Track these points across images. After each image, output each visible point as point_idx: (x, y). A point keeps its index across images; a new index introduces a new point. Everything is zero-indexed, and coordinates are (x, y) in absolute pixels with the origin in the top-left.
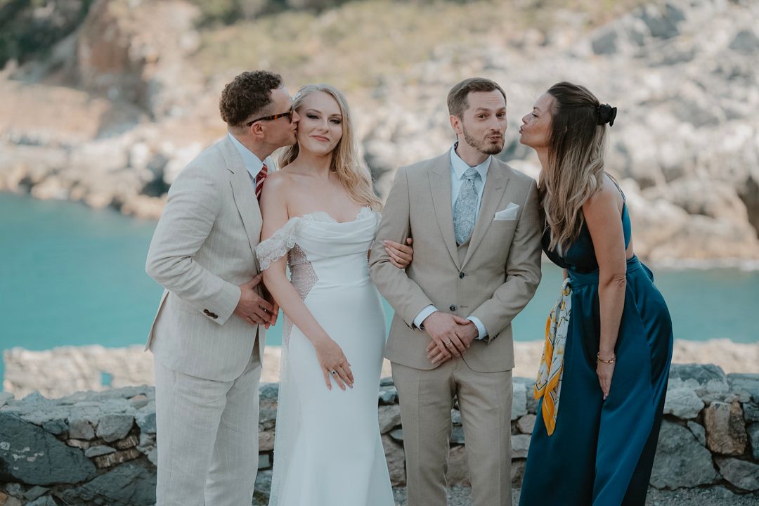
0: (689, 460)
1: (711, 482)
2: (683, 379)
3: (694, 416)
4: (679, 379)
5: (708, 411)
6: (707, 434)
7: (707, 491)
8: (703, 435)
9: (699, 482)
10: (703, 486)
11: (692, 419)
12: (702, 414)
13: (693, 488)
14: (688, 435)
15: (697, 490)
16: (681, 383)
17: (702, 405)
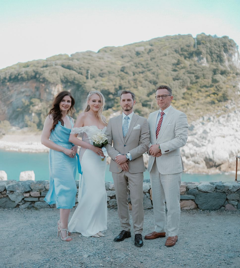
0: (145, 202)
1: (151, 208)
2: (147, 182)
3: (147, 191)
4: (146, 182)
5: (150, 190)
6: (150, 196)
7: (149, 210)
8: (149, 196)
9: (148, 208)
10: (149, 209)
11: (147, 192)
12: (149, 190)
13: (146, 209)
14: (145, 196)
15: (147, 210)
16: (146, 183)
17: (149, 188)
